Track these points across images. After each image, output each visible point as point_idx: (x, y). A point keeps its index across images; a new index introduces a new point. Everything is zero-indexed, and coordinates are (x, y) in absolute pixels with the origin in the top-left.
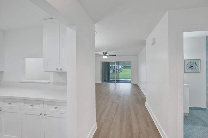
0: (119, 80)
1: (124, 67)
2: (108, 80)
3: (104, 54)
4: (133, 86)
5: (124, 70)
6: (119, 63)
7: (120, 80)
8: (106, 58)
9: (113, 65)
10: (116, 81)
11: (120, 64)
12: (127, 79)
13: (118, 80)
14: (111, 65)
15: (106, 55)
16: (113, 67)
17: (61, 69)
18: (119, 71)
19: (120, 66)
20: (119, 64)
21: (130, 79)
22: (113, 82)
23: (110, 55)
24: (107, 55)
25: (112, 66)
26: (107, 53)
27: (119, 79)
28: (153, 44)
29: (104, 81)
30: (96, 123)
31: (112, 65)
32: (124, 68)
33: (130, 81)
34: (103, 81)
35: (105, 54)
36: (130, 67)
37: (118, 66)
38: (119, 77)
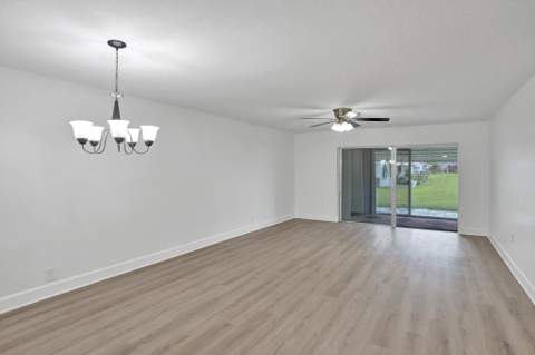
0: (409, 215)
1: (435, 167)
3: (337, 116)
4: (469, 245)
5: (432, 176)
6: (410, 153)
7: (413, 214)
10: (394, 220)
11: (413, 158)
12: (443, 209)
13: (406, 212)
15: (344, 120)
20: (410, 157)
21: (454, 210)
22: (383, 220)
26: (350, 110)
27: (409, 207)
29: (353, 214)
31: (387, 160)
32: (434, 172)
33: (456, 220)
34: (350, 217)
35: (340, 116)
36: (456, 167)
37: (407, 164)
38: (410, 201)
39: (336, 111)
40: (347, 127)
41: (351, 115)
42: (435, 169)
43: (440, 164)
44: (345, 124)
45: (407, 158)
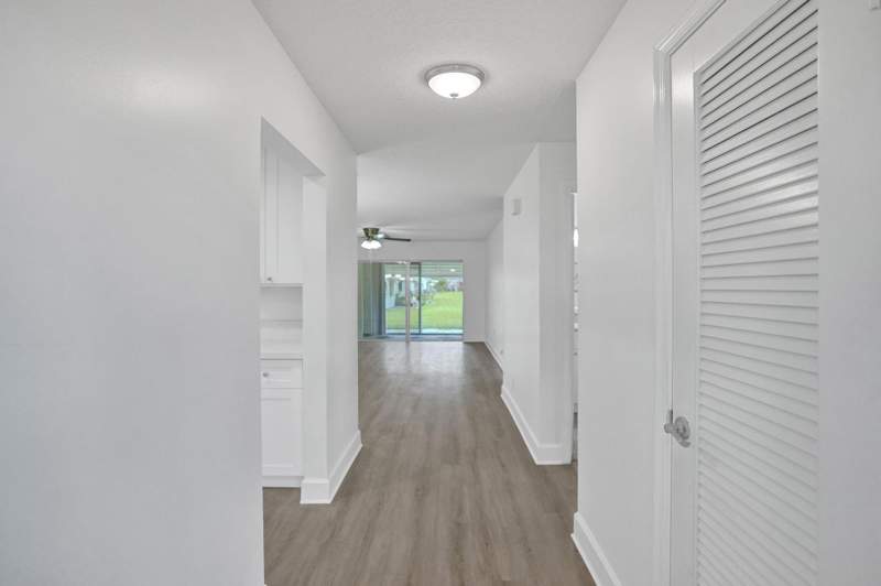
0: (420, 334)
1: (441, 284)
2: (380, 332)
3: (367, 234)
5: (438, 296)
6: (420, 268)
7: (422, 332)
8: (373, 250)
9: (398, 276)
11: (423, 273)
13: (417, 331)
14: (387, 276)
15: (373, 239)
16: (396, 287)
17: (270, 279)
18: (419, 299)
19: (424, 281)
20: (420, 271)
21: (460, 329)
22: (398, 338)
23: (387, 238)
24: (376, 239)
25: (392, 281)
26: (377, 230)
27: (420, 328)
28: (515, 214)
30: (359, 432)
31: (394, 275)
32: (439, 291)
33: (461, 334)
35: (370, 234)
37: (417, 279)
38: (420, 322)
39: (366, 230)
40: (374, 245)
41: (380, 236)
42: (441, 287)
43: (448, 280)
44: (374, 242)
45: (417, 272)
